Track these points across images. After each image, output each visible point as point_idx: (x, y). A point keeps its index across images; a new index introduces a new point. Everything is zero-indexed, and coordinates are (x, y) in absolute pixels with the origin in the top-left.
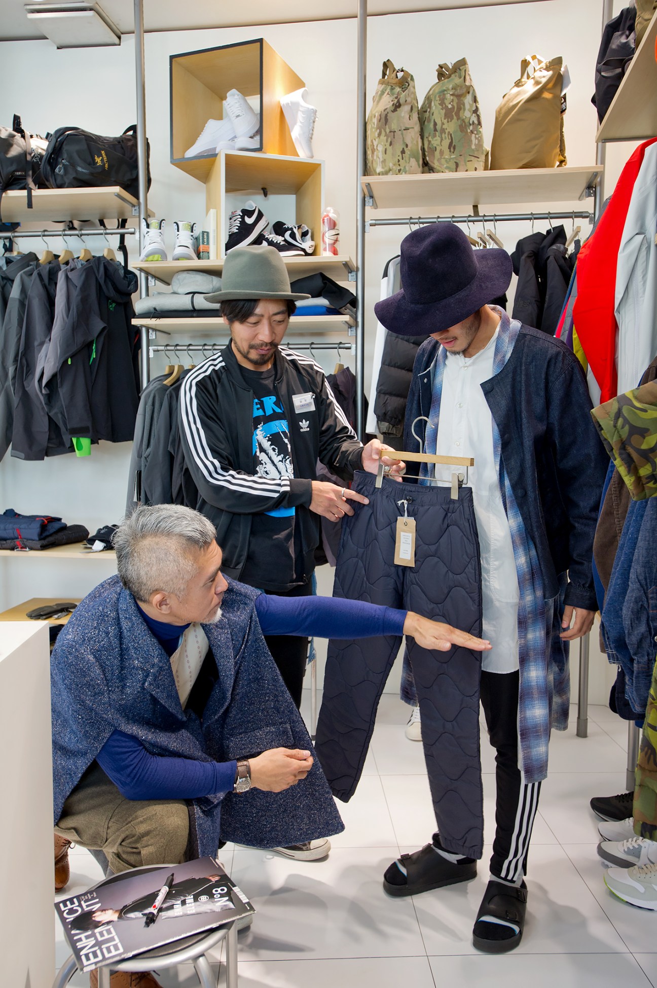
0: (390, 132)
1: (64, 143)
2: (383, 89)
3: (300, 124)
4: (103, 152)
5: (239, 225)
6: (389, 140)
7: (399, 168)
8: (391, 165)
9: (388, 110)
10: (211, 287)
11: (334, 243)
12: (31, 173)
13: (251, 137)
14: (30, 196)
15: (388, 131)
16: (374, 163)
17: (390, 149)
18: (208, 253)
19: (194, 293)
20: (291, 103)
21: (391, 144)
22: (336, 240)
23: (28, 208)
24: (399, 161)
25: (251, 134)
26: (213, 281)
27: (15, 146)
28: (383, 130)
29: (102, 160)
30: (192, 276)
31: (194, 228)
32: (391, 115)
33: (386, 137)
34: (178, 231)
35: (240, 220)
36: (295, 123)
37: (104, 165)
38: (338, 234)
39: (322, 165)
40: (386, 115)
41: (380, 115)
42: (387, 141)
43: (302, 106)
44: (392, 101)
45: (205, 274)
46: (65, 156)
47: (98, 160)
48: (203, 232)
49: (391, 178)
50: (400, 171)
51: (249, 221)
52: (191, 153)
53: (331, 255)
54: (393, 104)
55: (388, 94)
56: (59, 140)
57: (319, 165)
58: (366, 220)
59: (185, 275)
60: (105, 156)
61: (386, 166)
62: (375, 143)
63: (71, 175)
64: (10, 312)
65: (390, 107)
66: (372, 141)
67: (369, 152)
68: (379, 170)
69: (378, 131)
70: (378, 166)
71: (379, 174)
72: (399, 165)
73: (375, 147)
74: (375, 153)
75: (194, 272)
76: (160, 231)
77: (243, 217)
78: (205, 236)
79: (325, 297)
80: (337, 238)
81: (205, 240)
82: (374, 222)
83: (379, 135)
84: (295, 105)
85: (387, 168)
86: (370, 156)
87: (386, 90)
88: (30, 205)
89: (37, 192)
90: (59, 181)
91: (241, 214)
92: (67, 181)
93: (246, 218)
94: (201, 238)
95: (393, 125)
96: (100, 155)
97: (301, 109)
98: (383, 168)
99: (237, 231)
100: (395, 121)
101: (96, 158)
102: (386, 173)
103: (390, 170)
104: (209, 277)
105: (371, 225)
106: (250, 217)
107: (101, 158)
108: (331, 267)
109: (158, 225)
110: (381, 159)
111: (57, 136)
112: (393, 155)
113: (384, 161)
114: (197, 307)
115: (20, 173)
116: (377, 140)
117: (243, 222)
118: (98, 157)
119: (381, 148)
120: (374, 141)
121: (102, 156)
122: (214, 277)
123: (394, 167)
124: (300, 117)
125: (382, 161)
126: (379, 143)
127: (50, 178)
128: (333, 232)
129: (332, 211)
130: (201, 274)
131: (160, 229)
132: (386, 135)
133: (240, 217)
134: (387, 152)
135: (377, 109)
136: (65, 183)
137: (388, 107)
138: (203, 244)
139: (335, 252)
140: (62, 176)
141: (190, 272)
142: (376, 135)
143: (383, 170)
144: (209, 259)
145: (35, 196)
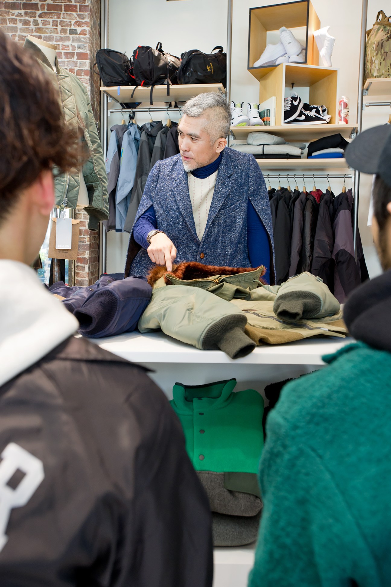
0: (384, 53)
1: (192, 59)
2: (378, 28)
3: (326, 48)
4: (211, 64)
5: (290, 106)
6: (383, 57)
7: (388, 73)
8: (383, 71)
9: (383, 40)
10: (273, 141)
11: (346, 116)
12: (168, 75)
13: (298, 55)
14: (168, 88)
15: (383, 52)
16: (372, 71)
17: (383, 62)
18: (269, 121)
19: (264, 145)
20: (321, 35)
21: (384, 60)
22: (347, 115)
23: (167, 95)
24: (389, 69)
25: (298, 54)
26: (273, 138)
27: (161, 60)
28: (379, 52)
29: (211, 68)
30: (262, 135)
31: (259, 107)
32: (385, 43)
33: (381, 56)
34: (250, 109)
35: (291, 103)
36: (322, 47)
37: (212, 71)
38: (348, 112)
39: (338, 71)
40: (382, 43)
41: (378, 43)
42: (382, 58)
43: (327, 37)
44: (386, 35)
45: (268, 134)
46: (192, 66)
47: (208, 68)
48: (267, 110)
49: (382, 79)
50: (388, 75)
51: (296, 103)
52: (257, 64)
53: (344, 123)
54: (387, 37)
55: (382, 30)
56: (189, 57)
57: (337, 71)
58: (363, 103)
59: (257, 134)
60: (212, 66)
61: (380, 72)
62: (374, 59)
63: (195, 77)
64: (155, 155)
65: (385, 39)
66: (371, 58)
67: (368, 64)
68: (375, 74)
69: (376, 52)
70: (375, 72)
71: (375, 77)
72: (389, 72)
73: (373, 61)
74: (373, 65)
75: (262, 133)
76: (242, 109)
77: (292, 101)
78: (268, 112)
79: (341, 148)
80: (348, 114)
81: (268, 114)
82: (369, 104)
83: (377, 54)
84: (323, 37)
85: (381, 74)
86: (369, 66)
87: (380, 28)
88: (168, 94)
89: (172, 87)
90: (187, 80)
91: (291, 99)
92: (191, 80)
93: (294, 102)
94: (266, 113)
95: (386, 48)
96: (209, 65)
97: (327, 39)
98: (378, 73)
99: (289, 109)
100: (388, 47)
101: (207, 67)
102: (379, 77)
103: (383, 74)
104: (272, 136)
105: (366, 106)
106: (295, 101)
107: (210, 67)
108: (344, 130)
109: (240, 105)
110: (377, 68)
111: (189, 55)
112: (385, 66)
113: (379, 70)
114: (265, 153)
115: (163, 76)
116: (375, 57)
117: (292, 104)
118: (209, 66)
119: (377, 62)
120: (373, 58)
121: (211, 66)
122: (274, 136)
123: (385, 73)
124: (326, 43)
125: (378, 70)
126: (376, 59)
127: (182, 79)
128: (346, 110)
129: (345, 98)
130: (266, 133)
131: (242, 107)
132: (381, 54)
133: (290, 101)
134: (382, 64)
135: (375, 39)
136: (190, 82)
137: (384, 38)
138: (267, 116)
139: (347, 122)
140: (189, 77)
141: (260, 133)
142: (375, 54)
143: (378, 75)
144: (269, 125)
145: (171, 88)
